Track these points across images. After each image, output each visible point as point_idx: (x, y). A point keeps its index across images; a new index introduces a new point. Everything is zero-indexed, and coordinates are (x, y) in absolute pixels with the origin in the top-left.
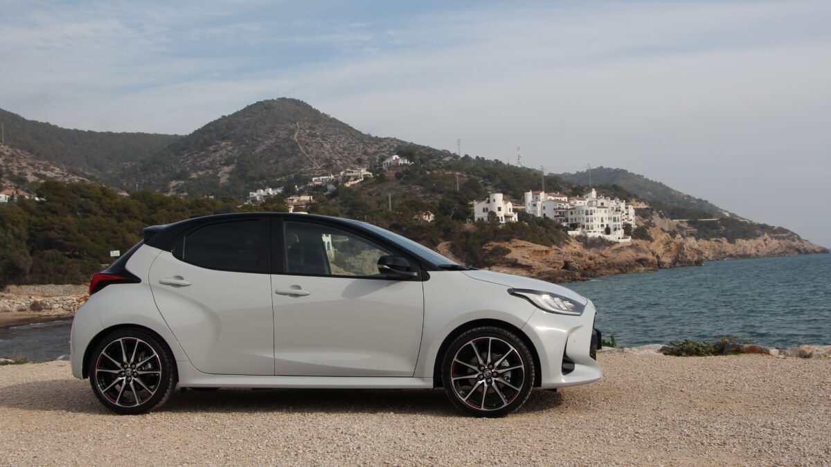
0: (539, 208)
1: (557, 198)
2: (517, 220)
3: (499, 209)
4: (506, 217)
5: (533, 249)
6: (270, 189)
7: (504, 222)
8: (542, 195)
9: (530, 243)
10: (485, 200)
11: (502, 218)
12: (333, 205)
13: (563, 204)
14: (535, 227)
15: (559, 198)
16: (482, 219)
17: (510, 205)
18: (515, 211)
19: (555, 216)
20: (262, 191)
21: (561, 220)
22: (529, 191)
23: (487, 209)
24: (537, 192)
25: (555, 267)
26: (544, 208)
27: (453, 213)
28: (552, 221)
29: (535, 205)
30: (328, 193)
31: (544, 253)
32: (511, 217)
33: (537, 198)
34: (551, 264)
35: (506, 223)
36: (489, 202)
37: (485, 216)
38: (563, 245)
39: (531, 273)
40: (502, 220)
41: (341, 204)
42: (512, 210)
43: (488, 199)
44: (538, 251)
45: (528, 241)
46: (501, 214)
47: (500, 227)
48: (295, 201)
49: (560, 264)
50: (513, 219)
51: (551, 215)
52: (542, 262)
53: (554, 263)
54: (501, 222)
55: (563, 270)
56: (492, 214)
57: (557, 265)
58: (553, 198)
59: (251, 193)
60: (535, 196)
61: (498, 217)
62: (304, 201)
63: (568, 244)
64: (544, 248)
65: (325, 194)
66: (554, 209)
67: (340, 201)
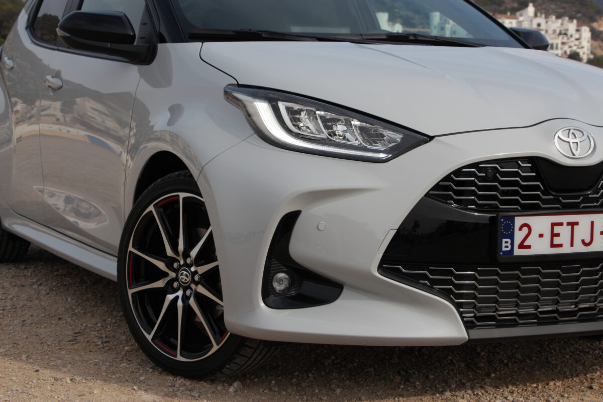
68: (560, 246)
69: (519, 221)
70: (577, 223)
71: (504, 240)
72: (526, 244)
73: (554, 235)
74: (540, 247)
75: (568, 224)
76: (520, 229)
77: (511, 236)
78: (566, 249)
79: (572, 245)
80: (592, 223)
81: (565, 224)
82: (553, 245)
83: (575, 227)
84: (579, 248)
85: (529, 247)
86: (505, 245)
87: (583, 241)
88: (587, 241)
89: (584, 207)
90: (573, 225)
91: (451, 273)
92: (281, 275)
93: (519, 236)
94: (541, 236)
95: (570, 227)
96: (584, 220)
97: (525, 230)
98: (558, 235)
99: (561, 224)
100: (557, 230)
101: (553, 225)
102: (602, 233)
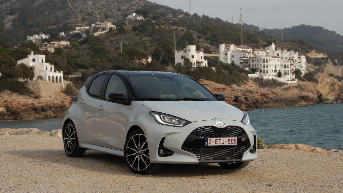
0: (229, 57)
1: (244, 49)
2: (207, 65)
3: (193, 57)
4: (198, 63)
5: (214, 87)
6: (44, 35)
7: (196, 66)
8: (232, 47)
9: (212, 82)
10: (183, 50)
11: (194, 63)
12: (83, 49)
13: (247, 54)
14: (221, 71)
15: (246, 50)
16: (181, 64)
17: (202, 54)
18: (205, 58)
19: (241, 63)
20: (37, 36)
21: (245, 65)
22: (223, 44)
23: (184, 56)
24: (228, 45)
26: (233, 56)
27: (161, 58)
28: (237, 67)
29: (226, 54)
30: (81, 40)
31: (222, 90)
32: (202, 63)
33: (228, 49)
35: (197, 67)
36: (186, 51)
37: (182, 61)
38: (242, 84)
40: (194, 65)
41: (89, 48)
42: (203, 58)
43: (185, 49)
44: (218, 88)
45: (212, 81)
46: (194, 61)
47: (192, 70)
48: (56, 45)
49: (231, 98)
50: (203, 65)
51: (237, 63)
53: (228, 97)
54: (193, 66)
55: (233, 103)
56: (187, 61)
57: (229, 99)
58: (241, 49)
59: (28, 37)
60: (227, 47)
61: (192, 63)
62: (63, 45)
63: (246, 84)
64: (222, 86)
65: (79, 40)
66: (240, 58)
67: (89, 47)
68: (217, 144)
69: (209, 139)
70: (221, 139)
72: (210, 143)
73: (216, 142)
74: (213, 144)
76: (209, 140)
77: (207, 142)
78: (219, 145)
80: (224, 139)
82: (216, 144)
84: (221, 144)
85: (211, 144)
86: (206, 143)
88: (223, 143)
90: (220, 140)
91: (195, 149)
92: (162, 150)
93: (209, 142)
94: (213, 142)
96: (222, 139)
97: (210, 141)
98: (217, 142)
99: (217, 139)
100: (216, 141)
101: (216, 140)
102: (226, 141)
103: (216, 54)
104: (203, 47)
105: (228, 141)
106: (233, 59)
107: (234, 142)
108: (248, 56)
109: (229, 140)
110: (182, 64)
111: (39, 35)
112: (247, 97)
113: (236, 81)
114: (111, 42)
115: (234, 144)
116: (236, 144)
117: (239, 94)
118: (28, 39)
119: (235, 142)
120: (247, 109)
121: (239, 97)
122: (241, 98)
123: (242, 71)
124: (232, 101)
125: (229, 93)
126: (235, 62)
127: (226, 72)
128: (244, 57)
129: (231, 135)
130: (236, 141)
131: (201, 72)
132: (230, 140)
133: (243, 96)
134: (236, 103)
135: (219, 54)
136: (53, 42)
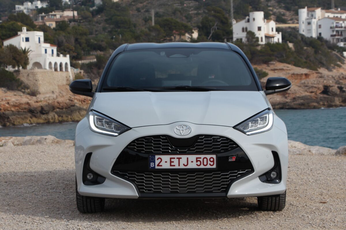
0: (314, 27)
1: (336, 15)
2: (280, 41)
3: (259, 29)
4: (267, 37)
5: (291, 72)
6: (39, 2)
7: (264, 42)
8: (319, 12)
9: (290, 66)
10: (244, 18)
11: (262, 38)
12: (97, 22)
13: (341, 22)
14: (302, 48)
15: (339, 15)
16: (241, 39)
17: (273, 24)
18: (278, 30)
19: (332, 36)
20: (29, 4)
21: (338, 40)
22: (304, 8)
23: (246, 28)
24: (312, 9)
25: (312, 92)
26: (320, 26)
27: (212, 32)
28: (326, 42)
29: (309, 23)
30: (95, 8)
31: (304, 77)
32: (273, 37)
33: (312, 16)
34: (309, 88)
35: (265, 45)
36: (248, 21)
37: (243, 36)
38: (334, 68)
39: (286, 98)
40: (262, 41)
41: (106, 21)
42: (274, 30)
43: (247, 18)
44: (297, 75)
45: (289, 63)
46: (260, 35)
47: (259, 48)
48: (58, 16)
49: (319, 88)
50: (275, 40)
51: (326, 35)
52: (300, 86)
53: (312, 87)
54: (260, 43)
55: (322, 95)
56: (251, 35)
57: (314, 90)
58: (331, 15)
59: (17, 6)
60: (310, 13)
61: (258, 38)
62: (67, 16)
63: (339, 66)
64: (305, 71)
65: (91, 9)
66: (331, 28)
67: (105, 18)
68: (174, 166)
69: (157, 157)
70: (181, 158)
71: (151, 163)
72: (160, 164)
73: (171, 162)
74: (166, 165)
75: (177, 158)
76: (158, 159)
77: (154, 162)
78: (177, 167)
79: (179, 165)
80: (188, 158)
81: (176, 158)
82: (171, 165)
83: (180, 159)
84: (182, 167)
85: (161, 166)
86: (152, 165)
87: (184, 165)
88: (186, 164)
89: (188, 153)
90: (179, 159)
91: (135, 174)
93: (157, 162)
94: (166, 162)
95: (178, 159)
96: (184, 157)
97: (160, 160)
98: (173, 162)
99: (174, 158)
100: (172, 160)
101: (171, 158)
102: (192, 162)
103: (293, 23)
104: (274, 14)
105: (197, 161)
106: (320, 31)
107: (209, 162)
108: (343, 25)
109: (198, 159)
110: (244, 40)
111: (32, 3)
112: (343, 86)
113: (325, 62)
114: (138, 10)
115: (208, 166)
116: (214, 166)
117: (331, 82)
118: (17, 9)
119: (212, 163)
120: (343, 104)
121: (330, 86)
122: (333, 88)
123: (334, 47)
124: (321, 93)
125: (314, 81)
126: (323, 35)
127: (309, 50)
128: (337, 27)
129: (205, 150)
130: (213, 161)
131: (272, 50)
132: (201, 160)
133: (337, 86)
134: (325, 96)
135: (298, 23)
136: (53, 13)
